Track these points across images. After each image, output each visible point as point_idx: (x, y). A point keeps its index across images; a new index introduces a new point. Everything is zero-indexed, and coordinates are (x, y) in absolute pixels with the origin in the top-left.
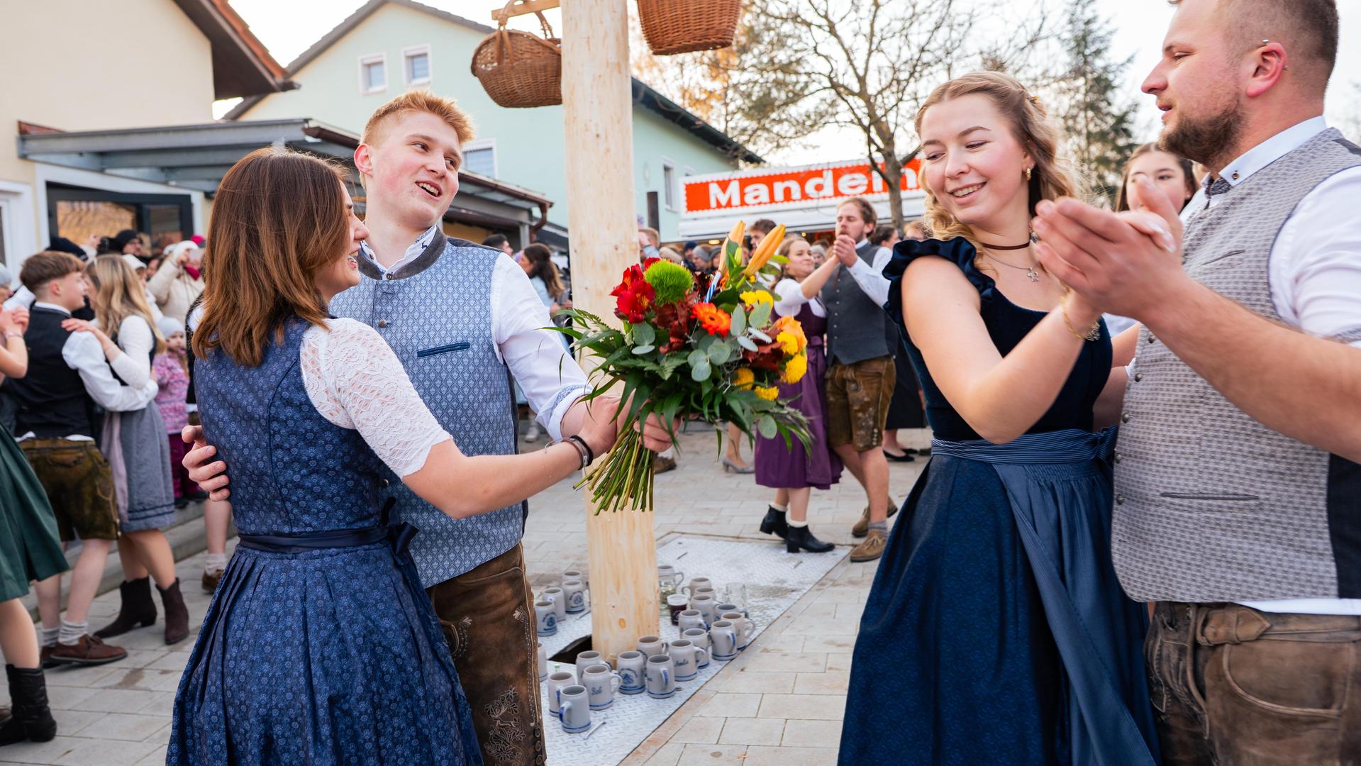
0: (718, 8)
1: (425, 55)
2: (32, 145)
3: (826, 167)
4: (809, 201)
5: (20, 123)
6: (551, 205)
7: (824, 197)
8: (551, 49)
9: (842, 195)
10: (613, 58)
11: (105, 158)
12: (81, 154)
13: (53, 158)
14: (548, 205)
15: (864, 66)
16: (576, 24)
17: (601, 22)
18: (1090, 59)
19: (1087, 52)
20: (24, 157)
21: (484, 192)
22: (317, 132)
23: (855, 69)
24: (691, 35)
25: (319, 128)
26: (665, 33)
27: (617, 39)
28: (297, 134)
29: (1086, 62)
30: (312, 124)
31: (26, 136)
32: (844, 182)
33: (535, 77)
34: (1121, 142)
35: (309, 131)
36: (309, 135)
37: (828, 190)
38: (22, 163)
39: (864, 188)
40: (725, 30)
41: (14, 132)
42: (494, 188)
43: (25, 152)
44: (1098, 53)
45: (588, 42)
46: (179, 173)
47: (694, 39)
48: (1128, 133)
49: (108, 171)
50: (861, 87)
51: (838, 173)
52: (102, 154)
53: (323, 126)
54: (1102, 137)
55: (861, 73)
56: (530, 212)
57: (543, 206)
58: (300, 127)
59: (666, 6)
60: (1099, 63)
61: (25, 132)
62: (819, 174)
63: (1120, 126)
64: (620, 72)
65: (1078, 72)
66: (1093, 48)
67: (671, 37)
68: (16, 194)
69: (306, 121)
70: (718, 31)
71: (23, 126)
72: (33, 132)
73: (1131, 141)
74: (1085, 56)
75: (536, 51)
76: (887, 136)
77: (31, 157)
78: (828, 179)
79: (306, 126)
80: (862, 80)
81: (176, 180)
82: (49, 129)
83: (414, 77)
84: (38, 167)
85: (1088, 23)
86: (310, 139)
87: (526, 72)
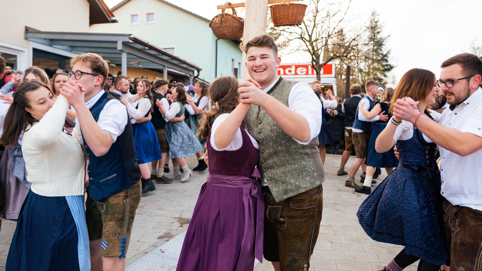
0: (299, 13)
1: (153, 13)
2: (30, 35)
3: (293, 65)
4: (286, 76)
5: (26, 27)
6: (201, 70)
7: (291, 75)
8: (239, 21)
9: (298, 74)
10: (262, 26)
11: (52, 42)
12: (45, 39)
13: (36, 40)
14: (200, 70)
15: (311, 32)
16: (251, 14)
17: (260, 14)
18: (375, 34)
19: (375, 32)
20: (26, 39)
21: (181, 64)
22: (134, 39)
23: (308, 32)
24: (289, 21)
25: (134, 38)
26: (280, 19)
27: (264, 20)
28: (127, 39)
29: (374, 36)
30: (132, 36)
31: (28, 31)
32: (299, 70)
33: (233, 30)
34: (384, 63)
35: (131, 39)
36: (131, 40)
37: (293, 72)
38: (25, 41)
39: (305, 73)
40: (301, 21)
41: (24, 30)
42: (185, 63)
43: (27, 37)
44: (378, 33)
45: (255, 20)
46: (77, 48)
47: (290, 22)
48: (386, 61)
49: (53, 46)
50: (310, 39)
51: (297, 67)
52: (52, 40)
53: (136, 37)
54: (378, 61)
55: (310, 34)
56: (193, 72)
57: (199, 70)
58: (128, 37)
59: (282, 11)
60: (379, 36)
61: (27, 30)
62: (290, 66)
63: (384, 58)
64: (264, 31)
65: (371, 39)
66: (377, 31)
67: (282, 21)
68: (22, 51)
69: (130, 35)
70: (298, 21)
71: (27, 28)
72: (30, 30)
73: (388, 63)
74: (374, 33)
75: (234, 21)
76: (317, 56)
77: (29, 39)
78: (293, 69)
79: (130, 37)
80: (310, 36)
81: (75, 51)
82: (35, 30)
83: (149, 21)
84: (31, 43)
85: (376, 22)
86: (131, 41)
87: (230, 28)
